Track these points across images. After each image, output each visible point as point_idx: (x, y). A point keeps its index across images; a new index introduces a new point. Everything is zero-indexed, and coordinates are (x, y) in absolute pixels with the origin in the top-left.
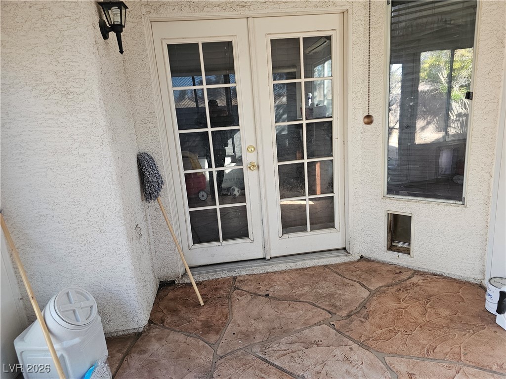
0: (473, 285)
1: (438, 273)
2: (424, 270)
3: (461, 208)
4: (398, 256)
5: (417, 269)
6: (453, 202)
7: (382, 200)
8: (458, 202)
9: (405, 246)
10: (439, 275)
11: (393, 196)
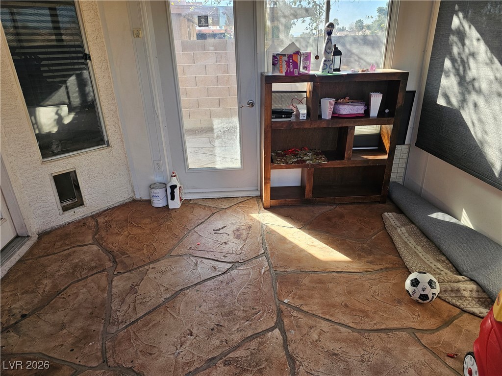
0: (130, 203)
1: (106, 208)
2: (96, 212)
3: (108, 149)
4: (74, 212)
5: (90, 214)
6: (100, 147)
7: (43, 166)
8: (104, 146)
9: (69, 203)
10: (108, 210)
11: (51, 159)
